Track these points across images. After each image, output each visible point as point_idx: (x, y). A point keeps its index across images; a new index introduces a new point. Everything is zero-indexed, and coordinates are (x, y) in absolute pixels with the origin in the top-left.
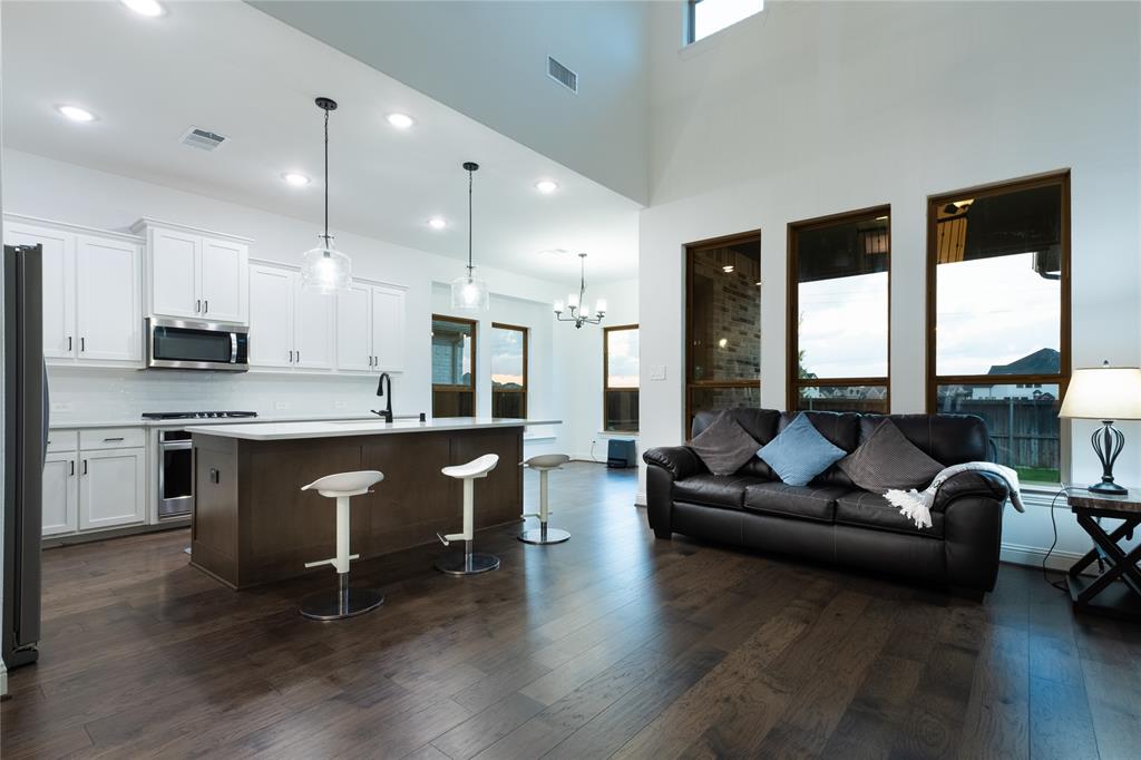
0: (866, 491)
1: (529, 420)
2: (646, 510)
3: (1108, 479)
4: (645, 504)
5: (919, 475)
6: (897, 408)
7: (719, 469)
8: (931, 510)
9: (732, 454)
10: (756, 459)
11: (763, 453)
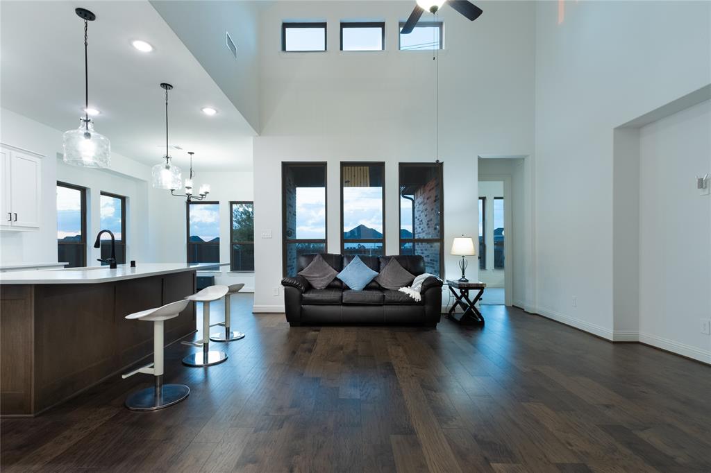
0: (387, 289)
1: (221, 263)
2: (285, 316)
3: (463, 277)
4: (284, 311)
5: (407, 281)
6: (388, 253)
7: (320, 286)
8: (421, 294)
9: (325, 277)
10: (336, 279)
11: (340, 276)
